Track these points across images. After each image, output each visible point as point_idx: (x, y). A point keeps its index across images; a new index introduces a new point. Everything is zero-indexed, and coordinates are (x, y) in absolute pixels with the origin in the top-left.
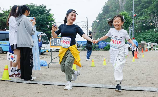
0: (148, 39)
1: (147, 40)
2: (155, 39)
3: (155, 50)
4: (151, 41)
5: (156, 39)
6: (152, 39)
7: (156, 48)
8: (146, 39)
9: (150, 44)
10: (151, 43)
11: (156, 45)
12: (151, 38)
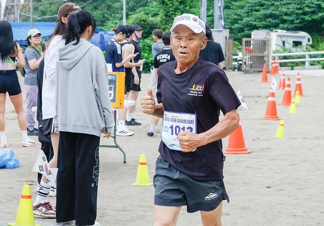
0: (271, 16)
1: (267, 16)
2: (297, 14)
3: (303, 63)
4: (284, 22)
5: (304, 14)
6: (286, 14)
7: (307, 59)
8: (263, 12)
9: (280, 36)
10: (284, 32)
11: (305, 42)
12: (284, 10)
